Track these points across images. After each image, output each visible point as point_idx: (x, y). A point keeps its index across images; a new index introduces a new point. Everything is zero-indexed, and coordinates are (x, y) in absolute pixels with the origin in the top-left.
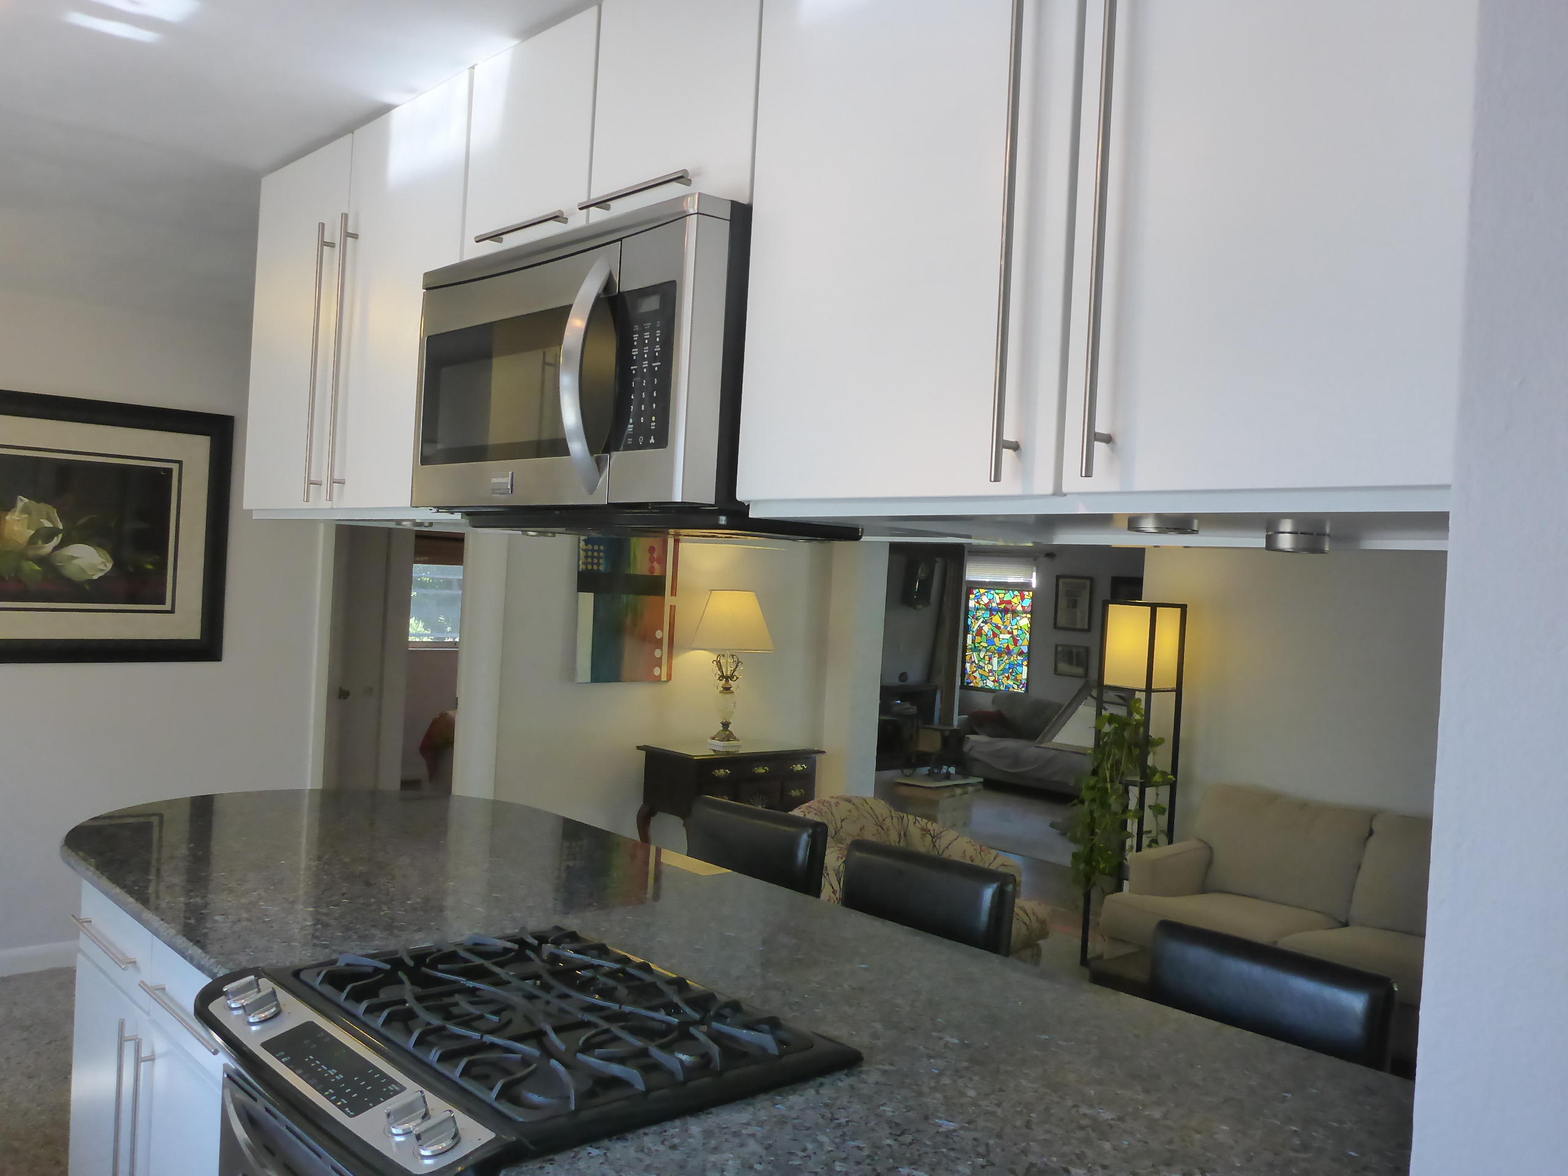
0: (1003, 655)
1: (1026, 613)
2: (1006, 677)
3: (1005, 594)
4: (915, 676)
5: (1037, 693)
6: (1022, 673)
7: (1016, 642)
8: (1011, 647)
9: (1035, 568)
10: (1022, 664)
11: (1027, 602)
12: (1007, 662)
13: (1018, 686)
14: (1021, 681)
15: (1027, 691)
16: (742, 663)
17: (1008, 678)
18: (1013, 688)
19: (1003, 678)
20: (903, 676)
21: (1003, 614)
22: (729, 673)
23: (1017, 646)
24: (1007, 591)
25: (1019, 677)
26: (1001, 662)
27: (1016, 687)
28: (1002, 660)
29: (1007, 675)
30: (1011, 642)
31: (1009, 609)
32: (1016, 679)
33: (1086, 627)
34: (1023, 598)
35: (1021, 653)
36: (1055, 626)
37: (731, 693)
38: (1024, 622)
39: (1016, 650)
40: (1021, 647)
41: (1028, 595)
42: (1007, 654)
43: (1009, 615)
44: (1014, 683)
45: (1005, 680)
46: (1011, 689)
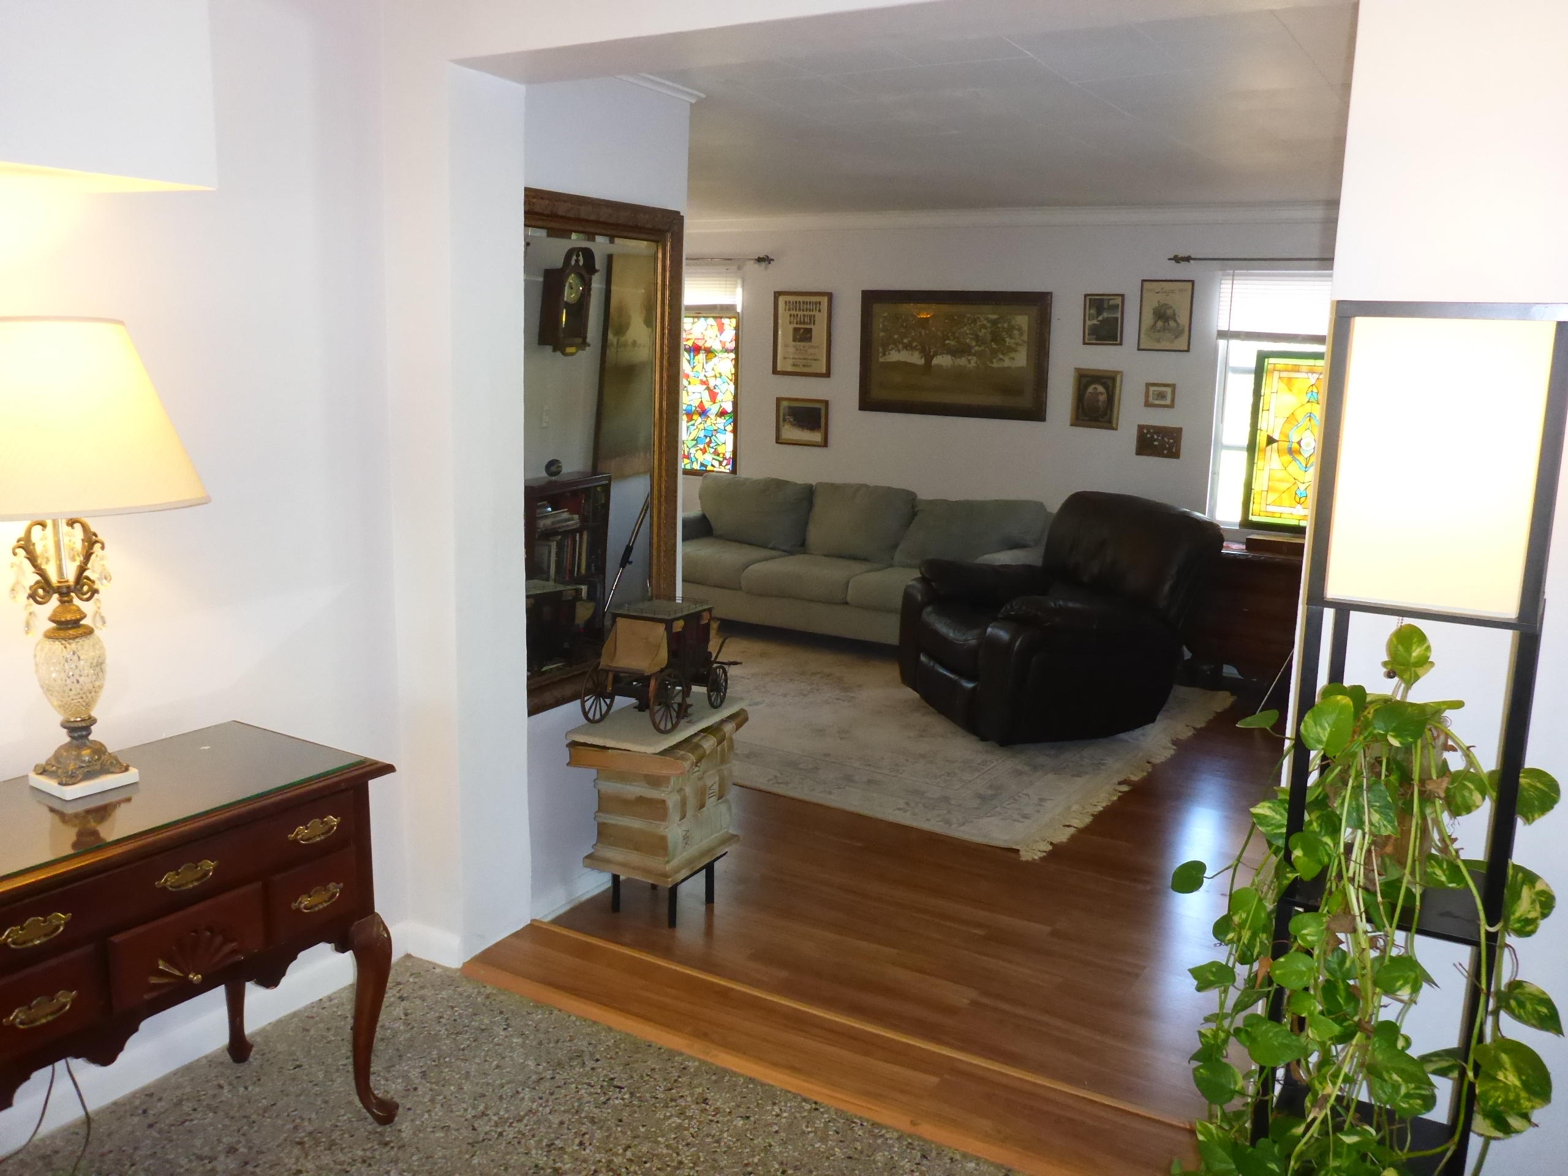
0: (695, 417)
1: (727, 351)
2: (701, 449)
3: (694, 323)
4: (574, 463)
5: (749, 471)
6: (725, 443)
7: (713, 396)
8: (707, 404)
9: (739, 282)
10: (725, 430)
11: (729, 334)
12: (701, 426)
13: (720, 463)
14: (724, 454)
15: (734, 471)
16: (103, 548)
17: (704, 451)
18: (712, 465)
19: (697, 451)
20: (553, 467)
21: (692, 354)
22: (71, 576)
23: (714, 403)
24: (696, 320)
25: (721, 450)
26: (692, 428)
27: (716, 463)
28: (693, 425)
29: (702, 446)
30: (706, 397)
31: (701, 347)
32: (716, 453)
33: (824, 372)
34: (721, 329)
35: (722, 413)
36: (775, 371)
37: (82, 635)
38: (725, 365)
39: (714, 409)
40: (723, 404)
41: (730, 324)
42: (700, 415)
43: (702, 356)
44: (713, 459)
45: (699, 455)
46: (710, 468)
